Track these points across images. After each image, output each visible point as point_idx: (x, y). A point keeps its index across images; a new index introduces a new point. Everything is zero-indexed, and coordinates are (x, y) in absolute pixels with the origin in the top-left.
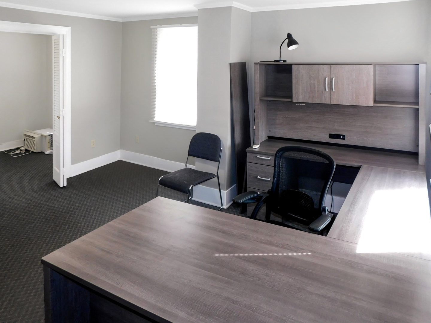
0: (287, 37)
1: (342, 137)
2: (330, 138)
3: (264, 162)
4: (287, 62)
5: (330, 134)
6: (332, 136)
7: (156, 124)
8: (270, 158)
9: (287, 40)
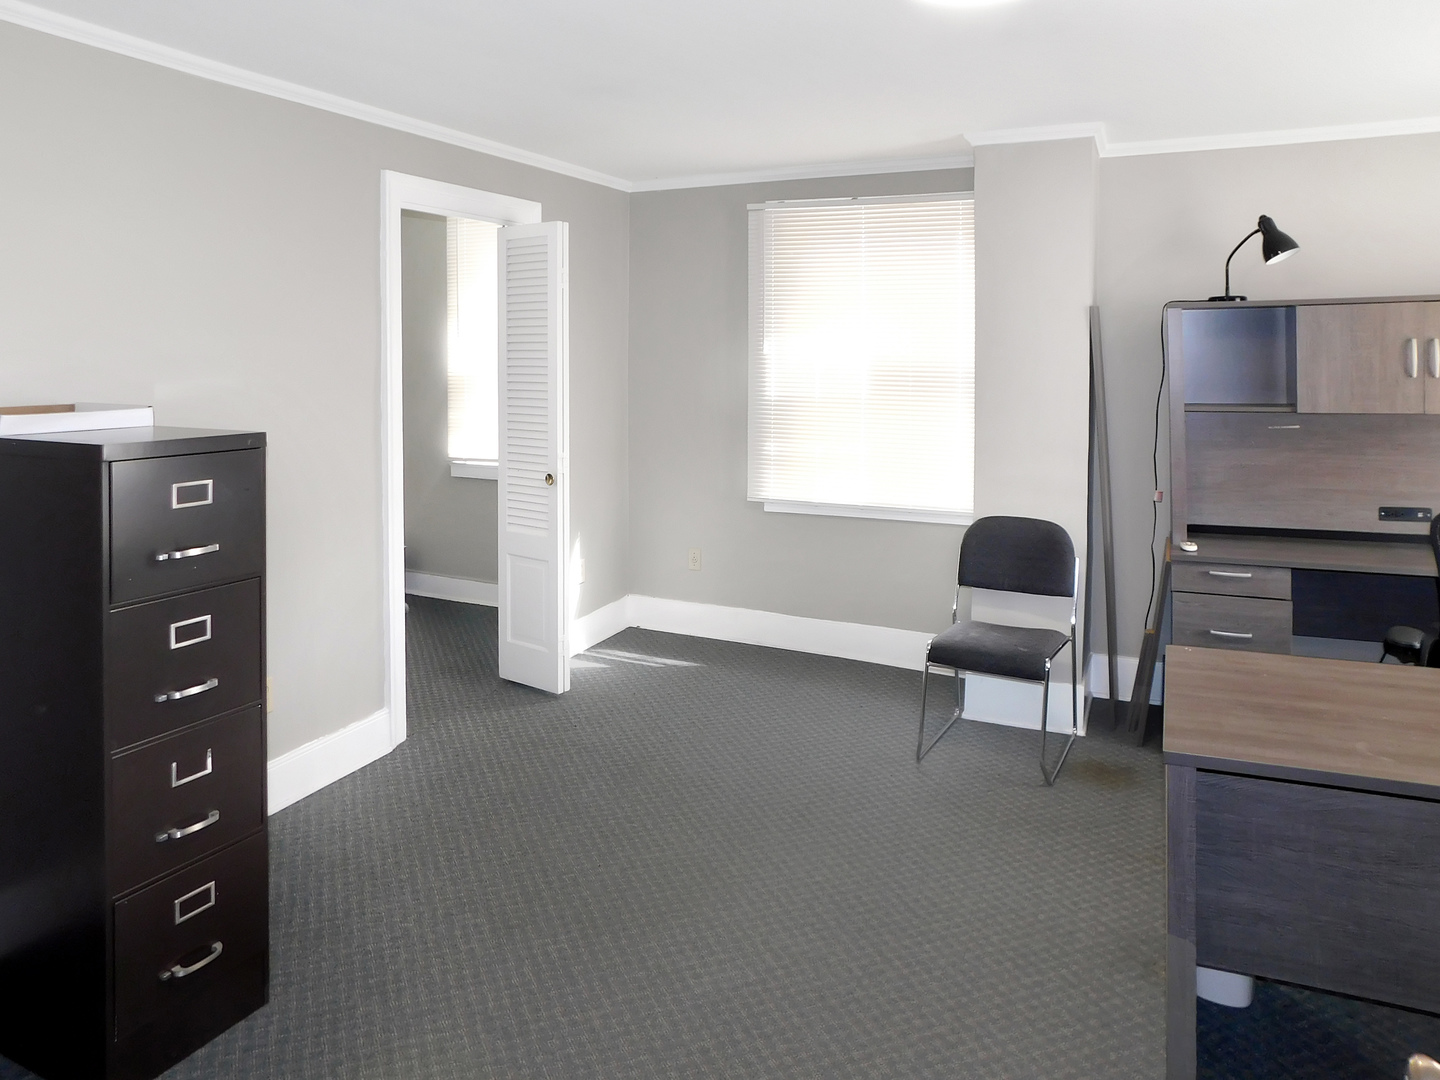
0: (1257, 228)
1: (1420, 515)
2: (1381, 518)
3: (1229, 589)
4: (1249, 299)
5: (1382, 509)
6: (1389, 513)
7: (767, 509)
8: (1250, 575)
9: (1259, 237)
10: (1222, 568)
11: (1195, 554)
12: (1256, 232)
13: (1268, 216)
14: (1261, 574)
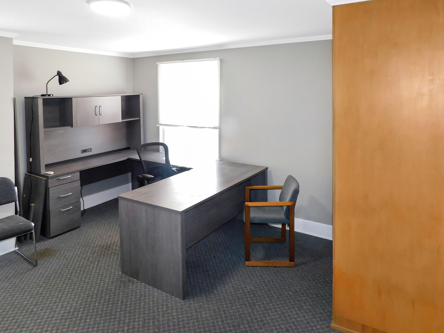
0: (57, 74)
1: (90, 150)
2: (82, 153)
3: (65, 182)
4: (54, 96)
5: (82, 150)
6: (84, 151)
8: (70, 176)
9: (57, 77)
10: (62, 176)
11: (53, 175)
12: (56, 75)
13: (60, 71)
14: (73, 174)
